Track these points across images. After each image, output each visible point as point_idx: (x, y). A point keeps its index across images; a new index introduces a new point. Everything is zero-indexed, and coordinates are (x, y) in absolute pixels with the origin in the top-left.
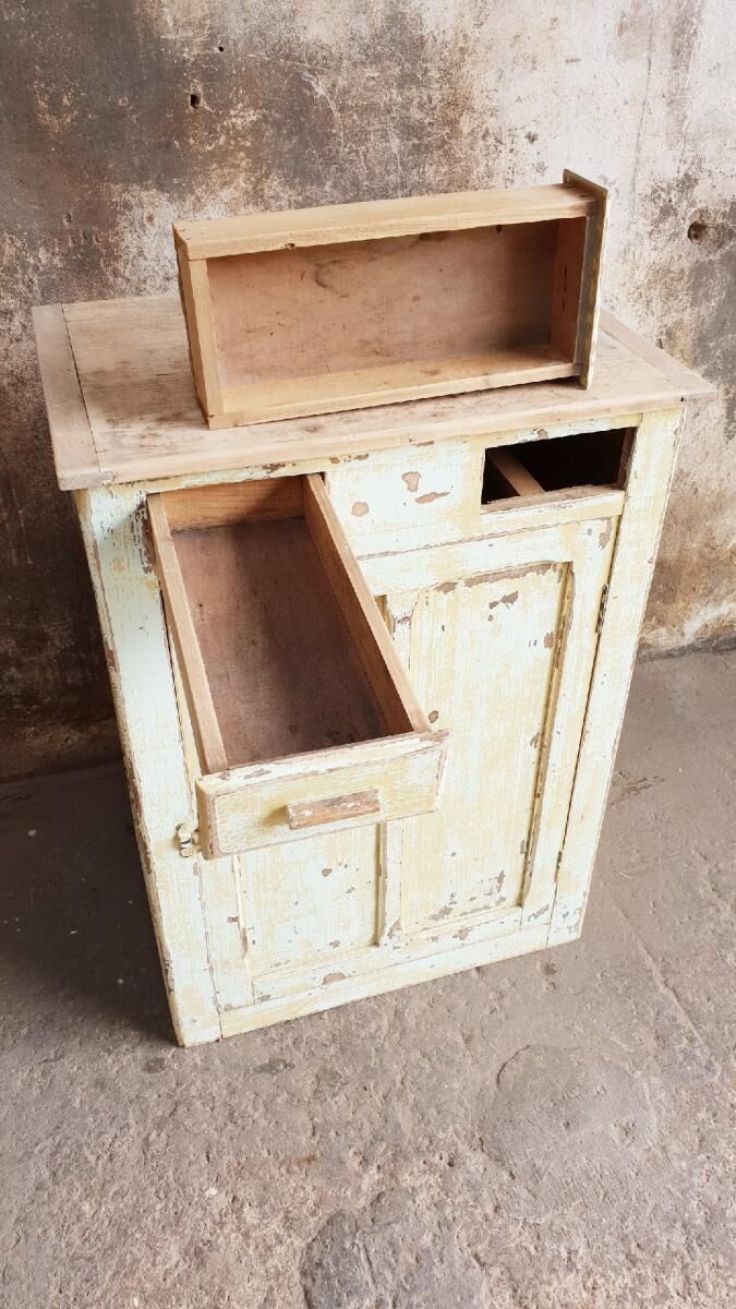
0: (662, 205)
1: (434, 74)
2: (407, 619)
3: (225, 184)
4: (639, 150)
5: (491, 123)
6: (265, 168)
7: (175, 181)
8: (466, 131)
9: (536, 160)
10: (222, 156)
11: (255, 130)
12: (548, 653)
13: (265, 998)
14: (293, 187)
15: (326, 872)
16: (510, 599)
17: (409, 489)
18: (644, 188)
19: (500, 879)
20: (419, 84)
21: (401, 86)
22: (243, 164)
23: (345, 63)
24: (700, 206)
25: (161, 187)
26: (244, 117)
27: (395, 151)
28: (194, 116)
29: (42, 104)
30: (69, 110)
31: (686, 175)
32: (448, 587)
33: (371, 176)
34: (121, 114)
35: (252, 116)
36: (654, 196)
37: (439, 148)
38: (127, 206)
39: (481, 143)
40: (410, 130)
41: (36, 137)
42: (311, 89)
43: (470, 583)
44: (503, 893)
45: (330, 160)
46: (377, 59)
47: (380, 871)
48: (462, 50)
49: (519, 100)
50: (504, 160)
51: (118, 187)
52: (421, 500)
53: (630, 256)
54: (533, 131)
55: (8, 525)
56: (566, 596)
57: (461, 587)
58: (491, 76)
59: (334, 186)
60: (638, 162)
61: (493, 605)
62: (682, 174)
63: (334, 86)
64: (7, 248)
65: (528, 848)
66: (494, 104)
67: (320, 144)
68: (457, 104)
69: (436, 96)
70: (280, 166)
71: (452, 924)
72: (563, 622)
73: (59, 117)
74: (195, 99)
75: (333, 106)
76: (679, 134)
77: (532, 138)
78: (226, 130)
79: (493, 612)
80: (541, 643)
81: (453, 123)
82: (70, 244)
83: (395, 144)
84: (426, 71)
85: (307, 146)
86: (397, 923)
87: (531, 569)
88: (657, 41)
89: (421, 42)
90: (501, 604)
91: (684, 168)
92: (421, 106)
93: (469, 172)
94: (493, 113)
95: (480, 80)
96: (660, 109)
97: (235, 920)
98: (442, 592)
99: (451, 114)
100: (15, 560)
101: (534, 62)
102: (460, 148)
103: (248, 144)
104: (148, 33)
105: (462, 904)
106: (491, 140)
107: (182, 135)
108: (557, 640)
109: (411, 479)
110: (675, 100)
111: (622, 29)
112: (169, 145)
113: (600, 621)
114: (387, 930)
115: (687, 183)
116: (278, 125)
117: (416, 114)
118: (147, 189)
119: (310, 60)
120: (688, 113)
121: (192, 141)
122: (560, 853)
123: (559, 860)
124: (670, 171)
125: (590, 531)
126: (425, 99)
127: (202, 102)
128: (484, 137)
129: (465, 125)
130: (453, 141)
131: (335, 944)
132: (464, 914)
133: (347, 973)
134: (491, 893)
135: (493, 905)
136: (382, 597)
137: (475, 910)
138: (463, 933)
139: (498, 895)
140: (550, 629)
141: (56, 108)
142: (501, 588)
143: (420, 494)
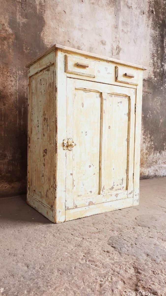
2: (105, 99)
12: (128, 117)
13: (76, 207)
15: (90, 166)
16: (121, 102)
19: (122, 180)
29: (24, 48)
30: (28, 50)
41: (23, 53)
52: (108, 74)
56: (129, 104)
57: (113, 96)
61: (118, 103)
64: (14, 69)
71: (114, 192)
72: (129, 110)
73: (26, 50)
79: (118, 104)
80: (126, 114)
86: (104, 187)
87: (124, 96)
97: (72, 174)
98: (110, 97)
104: (42, 42)
105: (115, 187)
108: (129, 114)
109: (106, 69)
113: (135, 111)
114: (102, 189)
122: (133, 174)
123: (133, 176)
125: (132, 91)
131: (91, 192)
132: (116, 190)
133: (94, 202)
134: (121, 185)
135: (121, 189)
136: (101, 93)
137: (118, 189)
138: (117, 195)
139: (122, 186)
140: (127, 112)
141: (26, 49)
142: (119, 99)
143: (107, 72)
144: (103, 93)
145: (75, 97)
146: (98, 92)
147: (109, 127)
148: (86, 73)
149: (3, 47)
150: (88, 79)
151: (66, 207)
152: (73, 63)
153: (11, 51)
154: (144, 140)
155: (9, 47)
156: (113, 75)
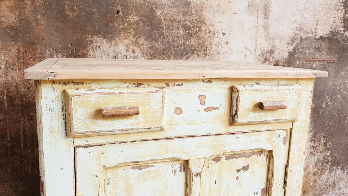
0: (265, 57)
1: (194, 12)
2: (198, 174)
3: (126, 38)
4: (256, 40)
5: (211, 28)
6: (139, 35)
7: (109, 36)
8: (203, 30)
9: (225, 41)
10: (126, 30)
11: (137, 23)
14: (148, 41)
16: (246, 168)
17: (201, 103)
18: (259, 52)
20: (189, 14)
21: (183, 15)
22: (132, 33)
23: (167, 7)
24: (276, 59)
25: (104, 37)
26: (133, 18)
27: (181, 33)
28: (117, 17)
29: (67, 8)
30: (76, 11)
31: (271, 49)
32: (217, 159)
33: (174, 41)
34: (94, 14)
35: (136, 19)
36: (262, 54)
37: (195, 34)
38: (92, 42)
39: (208, 34)
40: (186, 28)
41: (64, 18)
42: (155, 13)
43: (228, 158)
45: (161, 34)
46: (176, 7)
48: (202, 7)
49: (220, 22)
50: (215, 40)
51: (90, 36)
52: (206, 110)
54: (224, 32)
55: (29, 156)
56: (270, 168)
57: (224, 158)
58: (211, 15)
59: (162, 42)
60: (256, 44)
61: (238, 171)
62: (270, 49)
63: (163, 12)
64: (47, 52)
66: (212, 23)
67: (158, 29)
68: (201, 22)
69: (194, 19)
70: (145, 35)
72: (269, 182)
73: (72, 12)
74: (118, 12)
75: (162, 18)
76: (268, 37)
77: (224, 34)
78: (128, 22)
79: (238, 174)
80: (260, 192)
81: (200, 27)
82: (70, 53)
83: (181, 32)
84: (191, 11)
85: (153, 29)
87: (254, 153)
88: (259, 11)
89: (190, 3)
90: (242, 170)
91: (270, 47)
92: (190, 21)
93: (205, 42)
94: (212, 25)
95: (208, 15)
96: (262, 30)
98: (215, 162)
99: (199, 25)
100: (30, 170)
101: (224, 12)
102: (202, 34)
103: (134, 27)
106: (211, 33)
107: (112, 22)
108: (266, 192)
109: (202, 99)
110: (266, 27)
111: (249, 6)
112: (108, 25)
113: (285, 182)
115: (272, 52)
116: (144, 22)
117: (188, 23)
118: (99, 37)
119: (156, 5)
120: (270, 32)
121: (116, 24)
124: (267, 48)
125: (279, 136)
126: (191, 19)
127: (120, 13)
128: (209, 32)
129: (203, 28)
130: (199, 33)
136: (187, 162)
140: (263, 186)
141: (72, 10)
142: (242, 162)
143: (206, 106)
144: (190, 162)
145: (107, 186)
146: (177, 160)
148: (135, 127)
149: (24, 12)
150: (144, 136)
152: (91, 110)
153: (39, 17)
154: (312, 150)
155: (35, 11)
156: (224, 110)
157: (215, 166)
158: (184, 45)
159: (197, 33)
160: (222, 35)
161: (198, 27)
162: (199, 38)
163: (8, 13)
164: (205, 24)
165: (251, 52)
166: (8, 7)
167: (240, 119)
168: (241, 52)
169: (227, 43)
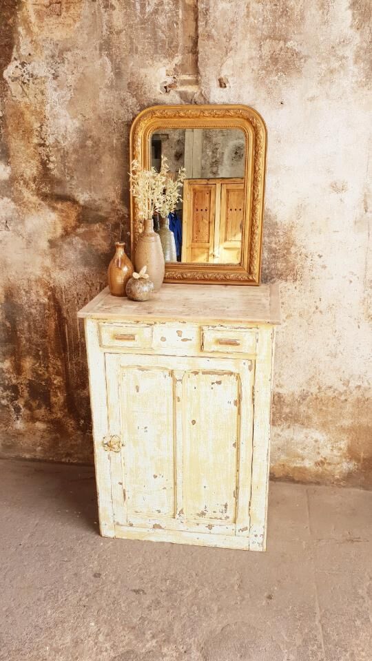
1: (281, 233)
2: (180, 380)
5: (303, 250)
8: (293, 252)
9: (322, 264)
12: (236, 408)
13: (131, 525)
15: (155, 477)
16: (219, 383)
17: (179, 336)
19: (226, 506)
20: (275, 236)
21: (268, 237)
27: (266, 257)
32: (196, 373)
37: (283, 257)
39: (299, 257)
40: (271, 251)
43: (204, 373)
44: (228, 514)
47: (175, 484)
48: (292, 227)
49: (314, 243)
50: (309, 263)
52: (183, 340)
53: (366, 302)
54: (320, 254)
56: (240, 387)
57: (200, 374)
58: (303, 235)
61: (213, 384)
65: (236, 495)
66: (304, 244)
68: (289, 243)
69: (282, 240)
71: (205, 521)
77: (320, 256)
79: (213, 386)
80: (232, 402)
81: (288, 249)
84: (278, 232)
86: (182, 510)
87: (226, 373)
89: (276, 224)
90: (216, 384)
92: (276, 243)
93: (294, 266)
94: (304, 247)
95: (298, 236)
97: (121, 484)
98: (194, 374)
99: (287, 246)
101: (320, 232)
102: (291, 258)
105: (210, 514)
106: (303, 256)
108: (238, 403)
109: (179, 333)
113: (253, 399)
114: (179, 513)
117: (274, 246)
122: (250, 502)
123: (250, 505)
125: (244, 364)
128: (300, 255)
129: (293, 250)
130: (288, 255)
131: (159, 512)
132: (211, 518)
133: (163, 526)
134: (222, 512)
135: (223, 518)
136: (172, 371)
137: (216, 518)
138: (210, 527)
139: (225, 515)
140: (236, 398)
142: (216, 378)
143: (182, 338)
144: (175, 371)
146: (166, 369)
147: (194, 422)
150: (142, 352)
151: (114, 521)
152: (111, 334)
156: (195, 341)
157: (193, 377)
158: (268, 269)
159: (284, 255)
160: (317, 257)
161: (286, 249)
162: (287, 261)
163: (102, 242)
164: (296, 245)
165: (358, 278)
166: (102, 237)
167: (205, 349)
168: (345, 277)
169: (324, 267)
